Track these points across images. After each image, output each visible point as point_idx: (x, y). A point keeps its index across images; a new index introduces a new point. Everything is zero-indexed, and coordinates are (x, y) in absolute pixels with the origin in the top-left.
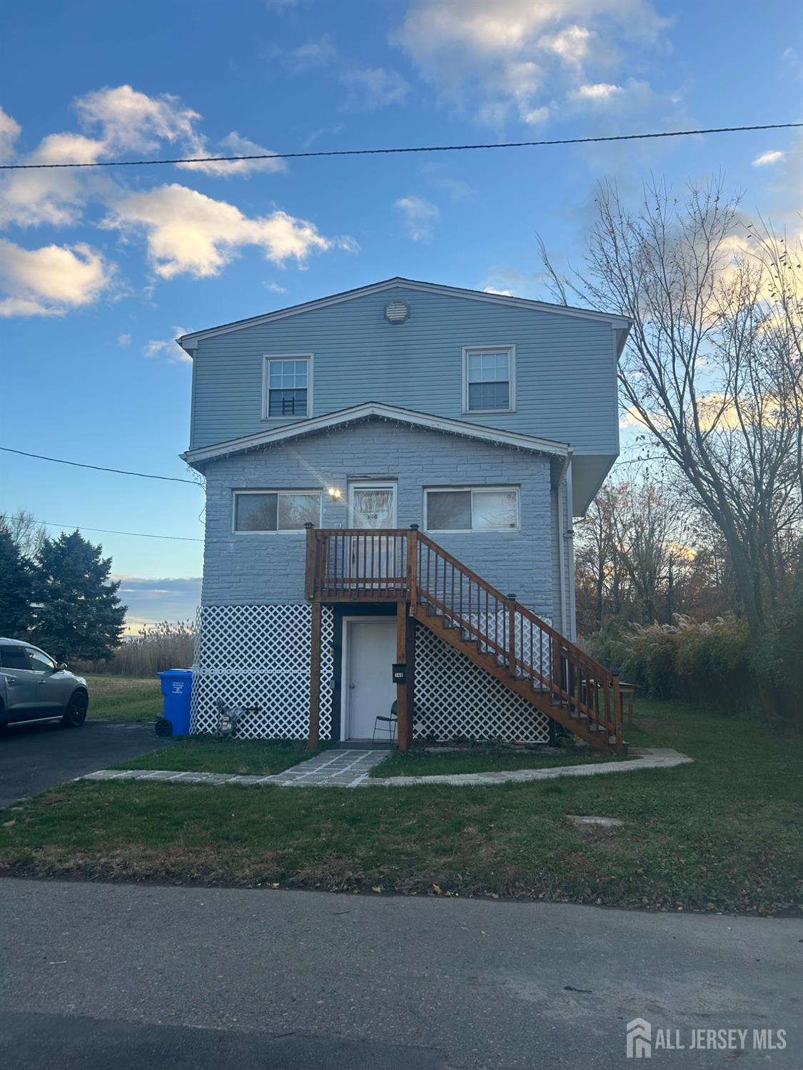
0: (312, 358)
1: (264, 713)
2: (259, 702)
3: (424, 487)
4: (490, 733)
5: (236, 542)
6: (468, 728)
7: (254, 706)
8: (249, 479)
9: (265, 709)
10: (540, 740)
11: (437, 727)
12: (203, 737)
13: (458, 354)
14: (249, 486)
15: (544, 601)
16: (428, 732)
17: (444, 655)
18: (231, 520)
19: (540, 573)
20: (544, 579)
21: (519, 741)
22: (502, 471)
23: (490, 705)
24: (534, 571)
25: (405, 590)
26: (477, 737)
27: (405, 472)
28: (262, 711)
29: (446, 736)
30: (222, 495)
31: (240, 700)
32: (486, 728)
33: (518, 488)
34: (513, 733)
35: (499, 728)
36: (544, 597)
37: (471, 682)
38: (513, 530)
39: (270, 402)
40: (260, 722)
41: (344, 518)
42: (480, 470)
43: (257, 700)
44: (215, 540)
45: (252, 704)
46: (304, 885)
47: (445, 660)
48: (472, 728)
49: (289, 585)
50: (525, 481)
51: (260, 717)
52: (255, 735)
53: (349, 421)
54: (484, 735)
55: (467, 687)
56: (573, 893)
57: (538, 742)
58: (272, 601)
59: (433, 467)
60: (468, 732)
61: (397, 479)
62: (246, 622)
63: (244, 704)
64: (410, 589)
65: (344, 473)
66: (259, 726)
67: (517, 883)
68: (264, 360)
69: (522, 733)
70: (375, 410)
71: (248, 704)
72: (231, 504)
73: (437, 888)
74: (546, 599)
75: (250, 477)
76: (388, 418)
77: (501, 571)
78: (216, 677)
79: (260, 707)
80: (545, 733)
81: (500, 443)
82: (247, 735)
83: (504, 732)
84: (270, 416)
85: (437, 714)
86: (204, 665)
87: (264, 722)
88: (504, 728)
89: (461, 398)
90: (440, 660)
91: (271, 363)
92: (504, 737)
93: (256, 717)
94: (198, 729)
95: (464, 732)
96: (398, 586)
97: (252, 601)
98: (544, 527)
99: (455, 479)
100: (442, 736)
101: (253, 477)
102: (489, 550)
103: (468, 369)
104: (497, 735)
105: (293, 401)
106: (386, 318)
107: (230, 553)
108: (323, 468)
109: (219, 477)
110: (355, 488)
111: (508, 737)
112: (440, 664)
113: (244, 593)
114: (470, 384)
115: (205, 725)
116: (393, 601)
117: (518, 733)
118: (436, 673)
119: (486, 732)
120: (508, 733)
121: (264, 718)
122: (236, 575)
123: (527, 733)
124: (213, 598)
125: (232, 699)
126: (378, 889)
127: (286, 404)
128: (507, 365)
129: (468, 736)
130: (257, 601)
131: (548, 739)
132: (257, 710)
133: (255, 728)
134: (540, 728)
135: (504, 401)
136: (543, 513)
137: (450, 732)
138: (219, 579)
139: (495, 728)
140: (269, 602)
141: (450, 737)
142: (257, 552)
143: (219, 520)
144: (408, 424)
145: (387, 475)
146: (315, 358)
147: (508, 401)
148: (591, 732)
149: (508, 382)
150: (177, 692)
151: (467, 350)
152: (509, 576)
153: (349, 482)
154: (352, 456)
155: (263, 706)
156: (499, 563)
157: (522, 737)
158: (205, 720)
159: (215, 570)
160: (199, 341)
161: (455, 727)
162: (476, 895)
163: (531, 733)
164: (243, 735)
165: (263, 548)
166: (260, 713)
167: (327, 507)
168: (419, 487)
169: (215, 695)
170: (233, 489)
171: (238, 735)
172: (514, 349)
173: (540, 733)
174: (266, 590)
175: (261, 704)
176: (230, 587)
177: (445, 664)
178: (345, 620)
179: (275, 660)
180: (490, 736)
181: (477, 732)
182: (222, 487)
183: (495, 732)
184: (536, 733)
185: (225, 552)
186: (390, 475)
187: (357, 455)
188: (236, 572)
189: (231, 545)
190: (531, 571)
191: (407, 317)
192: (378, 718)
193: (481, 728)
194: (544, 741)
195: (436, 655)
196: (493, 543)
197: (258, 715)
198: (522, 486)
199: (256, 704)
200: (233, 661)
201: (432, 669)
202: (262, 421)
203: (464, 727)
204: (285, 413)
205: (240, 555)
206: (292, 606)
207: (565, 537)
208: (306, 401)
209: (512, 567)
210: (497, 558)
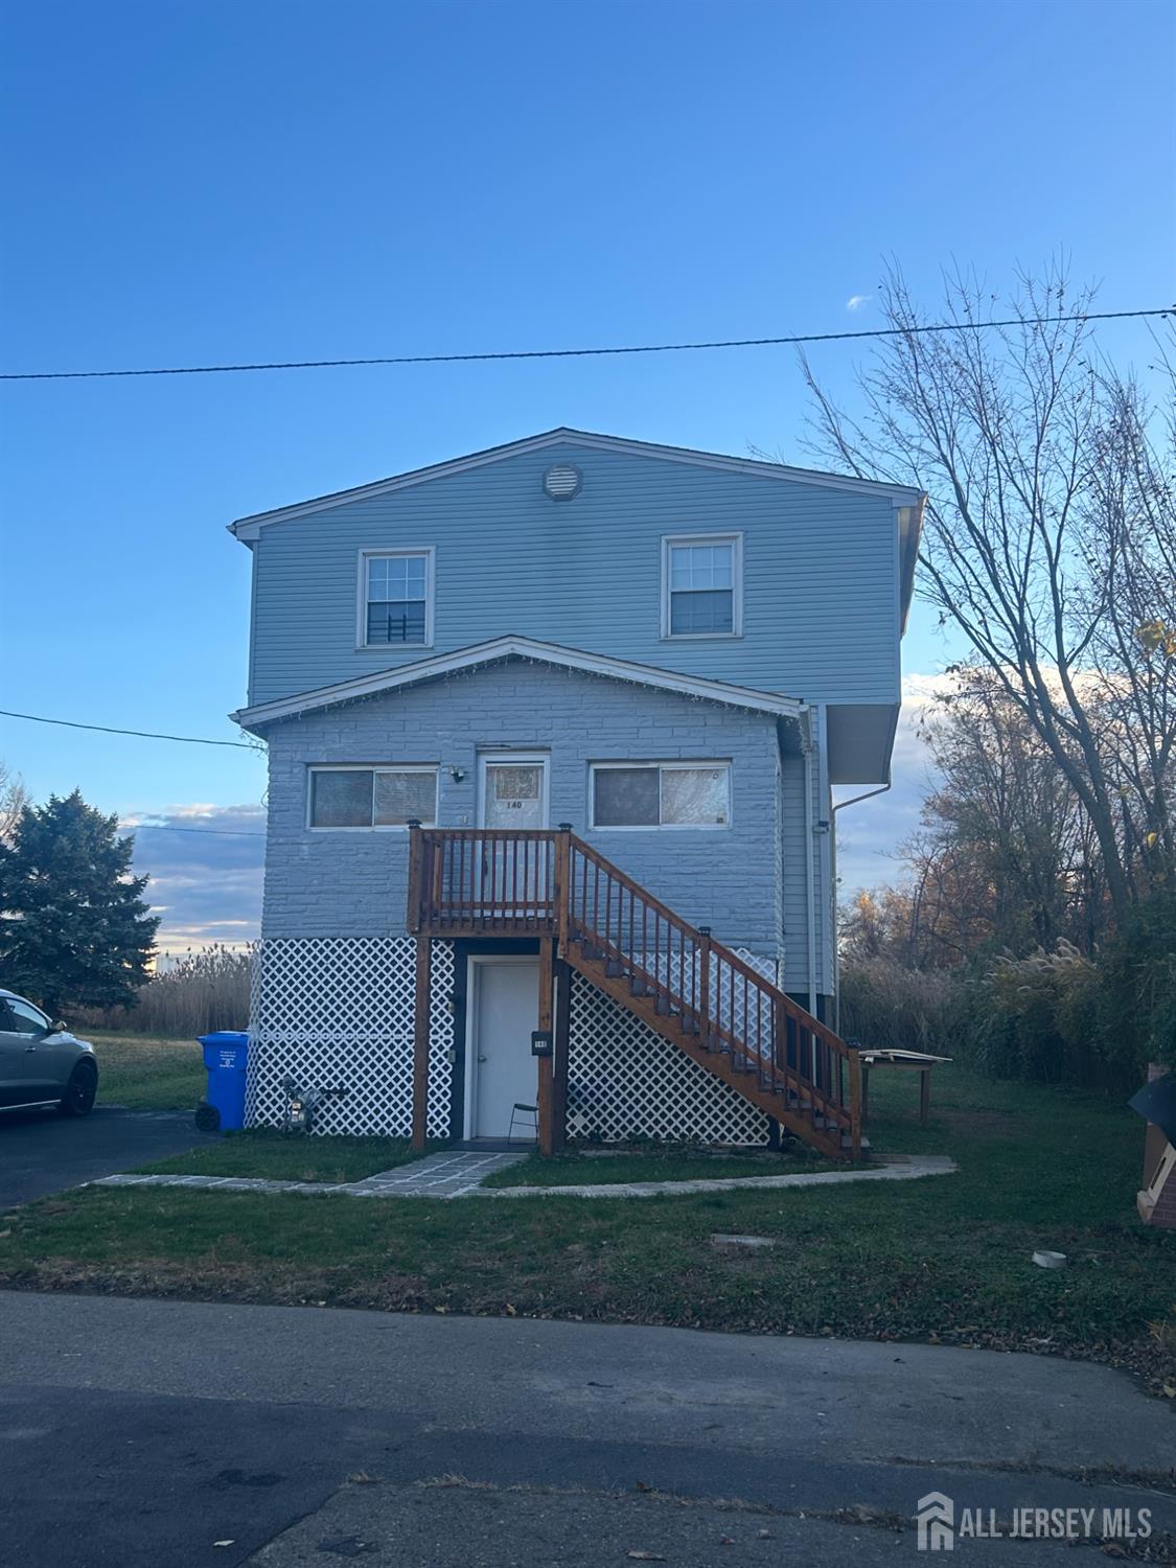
0: (433, 554)
1: (353, 1098)
2: (345, 1081)
3: (590, 762)
4: (683, 1130)
5: (313, 844)
6: (650, 1122)
7: (338, 1088)
8: (331, 750)
9: (353, 1091)
10: (756, 1141)
11: (605, 1121)
12: (264, 1132)
13: (655, 547)
14: (331, 760)
15: (763, 935)
16: (592, 1128)
17: (617, 1014)
18: (306, 809)
19: (760, 893)
20: (764, 901)
21: (725, 1142)
22: (704, 738)
23: (683, 1089)
24: (752, 890)
25: (551, 920)
26: (663, 1136)
27: (561, 739)
28: (350, 1094)
29: (618, 1135)
30: (291, 772)
31: (318, 1078)
32: (676, 1123)
33: (728, 763)
34: (716, 1130)
35: (696, 1123)
36: (764, 928)
37: (656, 1055)
38: (721, 827)
39: (369, 622)
40: (346, 1111)
41: (471, 808)
42: (673, 737)
43: (342, 1078)
44: (281, 840)
45: (336, 1084)
46: (356, 1304)
47: (617, 1021)
48: (657, 1122)
49: (389, 907)
50: (739, 754)
51: (347, 1104)
52: (339, 1129)
53: (478, 664)
54: (673, 1133)
55: (650, 1061)
56: (672, 1317)
57: (752, 1144)
58: (364, 932)
59: (603, 731)
60: (650, 1129)
61: (549, 749)
62: (327, 964)
63: (323, 1084)
64: (559, 919)
65: (471, 741)
66: (346, 1117)
67: (608, 1305)
68: (360, 556)
69: (729, 1130)
70: (515, 646)
71: (329, 1084)
72: (306, 787)
73: (512, 1309)
74: (768, 931)
75: (333, 746)
76: (536, 660)
77: (702, 889)
78: (283, 1045)
79: (348, 1089)
80: (763, 1131)
81: (700, 697)
82: (328, 1130)
83: (703, 1130)
84: (369, 642)
85: (605, 1101)
86: (266, 1027)
87: (353, 1111)
88: (703, 1123)
89: (659, 616)
90: (611, 1021)
91: (370, 561)
92: (703, 1136)
93: (341, 1104)
94: (257, 1121)
95: (643, 1129)
96: (541, 913)
97: (335, 931)
98: (765, 823)
99: (635, 750)
100: (611, 1134)
101: (337, 746)
102: (684, 858)
103: (670, 570)
104: (693, 1133)
105: (404, 621)
106: (545, 490)
107: (304, 859)
108: (439, 733)
109: (287, 747)
110: (488, 762)
111: (709, 1137)
112: (611, 1028)
113: (324, 920)
114: (673, 593)
115: (268, 1115)
116: (534, 935)
117: (723, 1130)
118: (604, 1041)
119: (676, 1129)
120: (710, 1130)
121: (353, 1104)
122: (312, 893)
123: (736, 1131)
124: (279, 927)
125: (305, 1077)
126: (442, 1309)
127: (393, 624)
128: (730, 563)
129: (650, 1135)
130: (342, 933)
131: (768, 1140)
132: (342, 1093)
133: (339, 1120)
134: (756, 1124)
135: (726, 620)
136: (766, 802)
137: (624, 1128)
138: (286, 899)
139: (690, 1123)
140: (359, 934)
141: (624, 1135)
142: (343, 858)
143: (288, 811)
144: (565, 668)
145: (533, 744)
146: (437, 554)
147: (731, 620)
148: (816, 1130)
149: (731, 591)
150: (227, 1066)
151: (668, 542)
152: (713, 897)
153: (478, 753)
154: (482, 715)
155: (351, 1088)
156: (699, 877)
157: (729, 1137)
158: (268, 1107)
159: (282, 885)
160: (261, 528)
161: (631, 1121)
162: (556, 1316)
163: (743, 1131)
164: (322, 1129)
165: (351, 853)
166: (347, 1098)
167: (446, 791)
168: (581, 762)
169: (282, 1070)
170: (308, 765)
171: (315, 1130)
172: (741, 540)
173: (756, 1131)
174: (356, 916)
175: (347, 1085)
176: (304, 911)
177: (617, 1027)
178: (471, 960)
179: (368, 1020)
180: (683, 1135)
181: (663, 1129)
182: (292, 761)
183: (690, 1129)
184: (749, 1131)
185: (296, 858)
186: (538, 744)
187: (490, 714)
188: (312, 889)
189: (305, 848)
190: (746, 890)
191: (578, 489)
192: (517, 1106)
193: (670, 1122)
194: (761, 1143)
195: (604, 1014)
196: (691, 846)
197: (344, 1101)
198: (734, 761)
199: (342, 1084)
200: (308, 1020)
201: (598, 1034)
202: (356, 651)
203: (644, 1122)
204: (392, 638)
205: (318, 862)
206: (394, 939)
207: (814, 832)
208: (424, 620)
209: (718, 883)
210: (696, 869)
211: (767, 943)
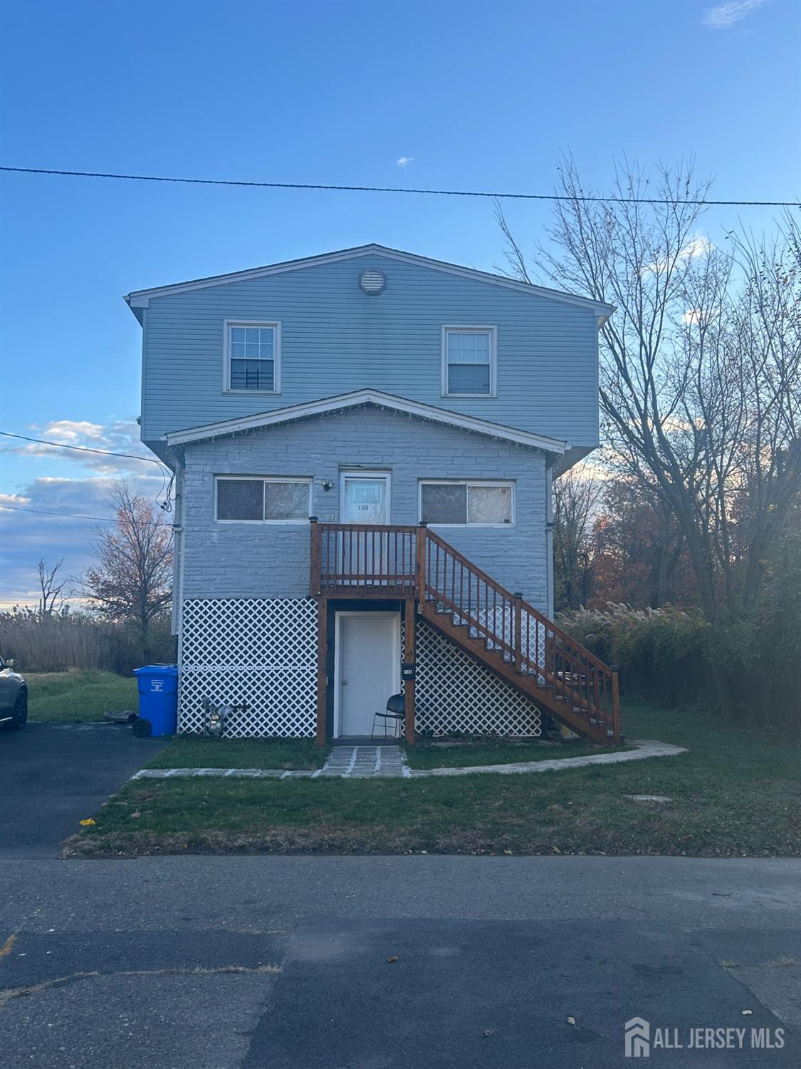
0: (279, 327)
1: (253, 711)
2: (247, 700)
3: (419, 479)
4: (485, 727)
5: (220, 532)
6: (463, 723)
7: (242, 704)
8: (233, 464)
9: (253, 706)
10: (533, 734)
11: (432, 723)
12: (188, 736)
13: (438, 332)
14: (233, 473)
15: (537, 598)
16: (423, 728)
17: (440, 651)
18: (214, 508)
19: (535, 570)
20: (538, 576)
21: (512, 735)
22: (498, 465)
23: (484, 700)
24: (529, 568)
25: (414, 588)
26: (472, 732)
27: (399, 463)
28: (251, 708)
29: (441, 732)
30: (203, 480)
31: (227, 697)
32: (480, 723)
33: (513, 483)
34: (506, 727)
35: (493, 722)
36: (538, 593)
37: (466, 678)
38: (507, 525)
39: (231, 373)
40: (248, 720)
41: (336, 509)
42: (476, 464)
43: (245, 697)
44: (196, 529)
45: (240, 702)
46: (447, 850)
47: (440, 656)
48: (467, 723)
49: (278, 577)
50: (521, 477)
51: (249, 715)
53: (344, 408)
54: (478, 729)
55: (462, 682)
56: (661, 847)
57: (530, 735)
58: (261, 595)
59: (428, 458)
60: (463, 727)
61: (391, 470)
62: (233, 617)
63: (231, 702)
64: (419, 586)
65: (335, 462)
66: (248, 725)
67: (617, 844)
68: (225, 325)
69: (515, 727)
70: (371, 397)
71: (235, 702)
72: (214, 490)
73: (556, 849)
74: (540, 596)
75: (235, 462)
76: (386, 408)
77: (496, 568)
78: (200, 674)
79: (249, 704)
80: (537, 727)
81: (499, 438)
82: (234, 734)
83: (498, 727)
84: (232, 388)
85: (432, 709)
86: (187, 662)
87: (253, 720)
88: (498, 722)
89: (440, 380)
90: (435, 656)
91: (232, 328)
92: (498, 731)
93: (244, 715)
94: (181, 729)
95: (458, 727)
96: (407, 583)
97: (239, 594)
98: (539, 523)
99: (451, 472)
100: (437, 732)
101: (238, 462)
102: (485, 546)
103: (447, 348)
104: (491, 729)
105: (258, 373)
106: (361, 287)
107: (213, 543)
108: (313, 456)
109: (201, 462)
110: (346, 477)
111: (502, 731)
112: (435, 660)
113: (230, 586)
114: (449, 365)
115: (189, 725)
116: (402, 598)
117: (511, 727)
118: (431, 669)
119: (480, 727)
120: (502, 727)
121: (253, 715)
122: (220, 567)
123: (520, 727)
124: (196, 591)
125: (218, 697)
126: (510, 852)
127: (249, 376)
128: (488, 347)
129: (463, 731)
130: (244, 595)
131: (540, 733)
132: (245, 708)
133: (244, 727)
134: (532, 722)
135: (484, 385)
136: (538, 510)
137: (445, 727)
138: (201, 571)
139: (489, 723)
140: (255, 596)
141: (445, 732)
142: (244, 543)
143: (201, 508)
144: (406, 414)
145: (380, 465)
146: (282, 327)
147: (489, 385)
148: (591, 725)
149: (489, 366)
150: (157, 690)
151: (446, 329)
152: (504, 573)
153: (340, 470)
154: (344, 444)
155: (251, 704)
156: (495, 559)
157: (515, 731)
158: (190, 719)
159: (197, 561)
160: (149, 299)
161: (450, 723)
163: (524, 727)
164: (230, 734)
165: (250, 539)
166: (249, 711)
167: (318, 497)
168: (413, 479)
169: (200, 693)
170: (215, 475)
171: (225, 734)
172: (495, 330)
173: (533, 727)
174: (254, 583)
175: (249, 702)
176: (215, 579)
177: (440, 660)
178: (338, 614)
179: (264, 656)
180: (484, 731)
181: (471, 727)
182: (203, 472)
183: (489, 727)
184: (528, 727)
185: (208, 542)
186: (386, 466)
187: (349, 443)
188: (220, 564)
189: (214, 534)
190: (526, 568)
191: (384, 288)
192: (377, 714)
193: (476, 723)
194: (536, 735)
195: (431, 651)
196: (489, 538)
197: (246, 713)
198: (518, 482)
199: (244, 702)
200: (219, 657)
201: (427, 665)
202: (223, 394)
203: (458, 723)
204: (249, 385)
205: (224, 545)
206: (282, 600)
208: (273, 373)
209: (507, 563)
210: (492, 554)
211: (540, 603)
